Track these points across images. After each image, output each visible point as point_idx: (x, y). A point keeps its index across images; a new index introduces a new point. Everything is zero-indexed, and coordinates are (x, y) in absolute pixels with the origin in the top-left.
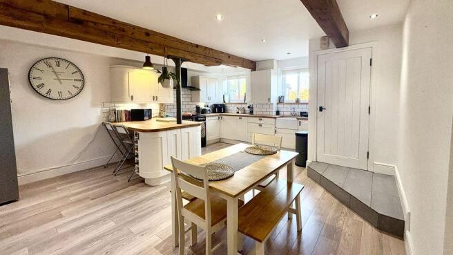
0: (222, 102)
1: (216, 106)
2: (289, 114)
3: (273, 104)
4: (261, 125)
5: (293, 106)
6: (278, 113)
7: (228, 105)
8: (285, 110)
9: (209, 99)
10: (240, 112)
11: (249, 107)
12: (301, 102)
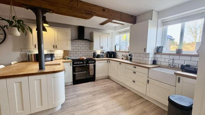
0: (114, 50)
1: (108, 52)
2: (167, 64)
3: (149, 54)
4: (135, 73)
5: (172, 57)
6: (154, 62)
7: (117, 53)
8: (163, 60)
9: (102, 48)
10: (124, 58)
11: (130, 55)
12: (183, 53)
